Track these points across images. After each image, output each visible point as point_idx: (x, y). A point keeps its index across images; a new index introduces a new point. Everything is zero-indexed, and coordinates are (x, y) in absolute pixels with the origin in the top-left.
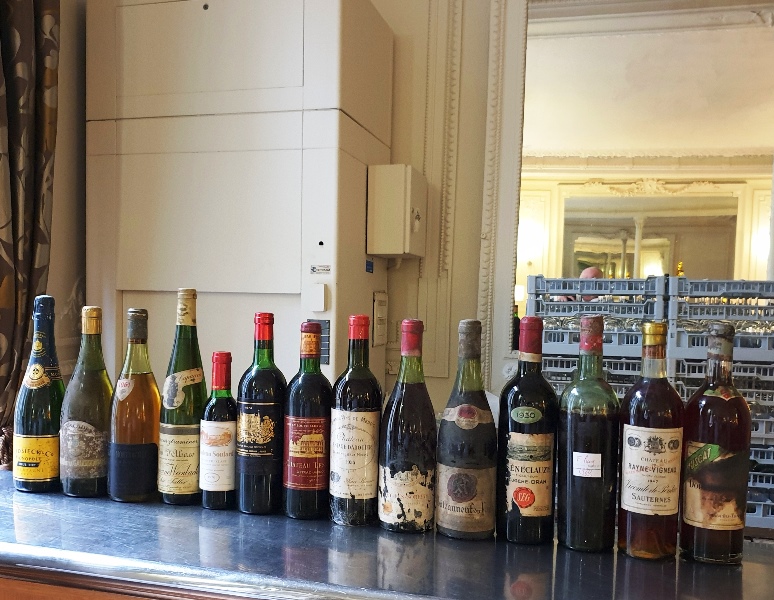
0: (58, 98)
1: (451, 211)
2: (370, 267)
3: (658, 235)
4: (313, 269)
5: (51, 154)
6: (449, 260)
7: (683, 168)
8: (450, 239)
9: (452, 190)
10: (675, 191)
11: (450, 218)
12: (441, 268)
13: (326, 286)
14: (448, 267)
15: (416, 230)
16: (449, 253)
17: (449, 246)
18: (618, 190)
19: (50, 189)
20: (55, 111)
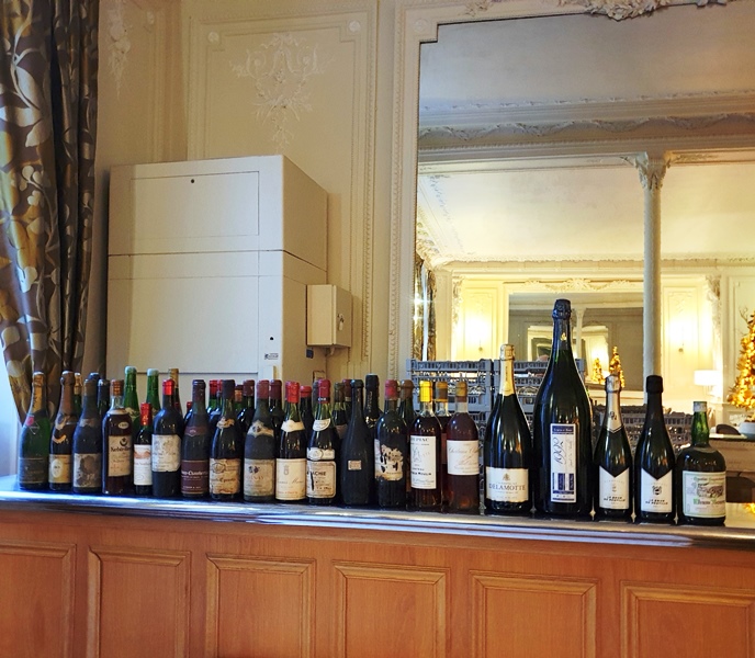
0: (91, 246)
1: (369, 315)
2: (310, 354)
3: (598, 323)
4: (266, 356)
5: (87, 282)
6: (368, 348)
7: (603, 269)
8: (369, 334)
9: (369, 300)
10: (599, 288)
11: (369, 320)
12: (363, 354)
13: (275, 368)
14: (368, 354)
15: (341, 328)
16: (369, 344)
17: (369, 339)
18: (552, 287)
19: (86, 305)
20: (89, 254)
